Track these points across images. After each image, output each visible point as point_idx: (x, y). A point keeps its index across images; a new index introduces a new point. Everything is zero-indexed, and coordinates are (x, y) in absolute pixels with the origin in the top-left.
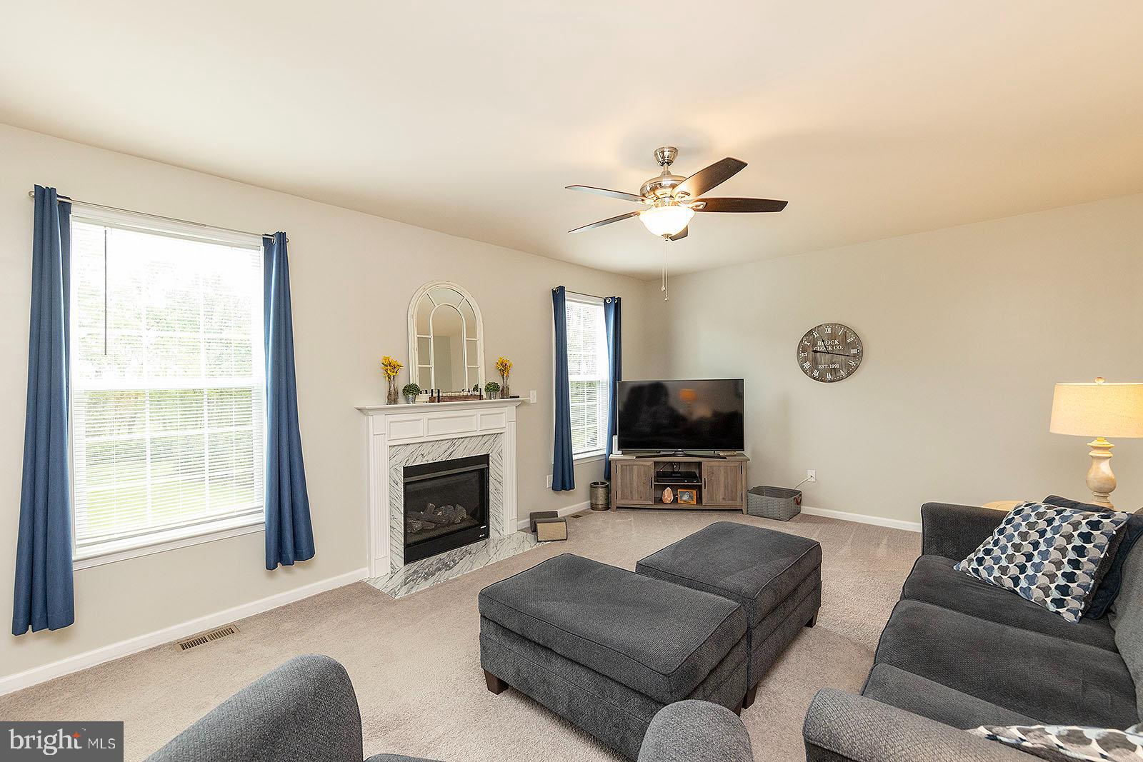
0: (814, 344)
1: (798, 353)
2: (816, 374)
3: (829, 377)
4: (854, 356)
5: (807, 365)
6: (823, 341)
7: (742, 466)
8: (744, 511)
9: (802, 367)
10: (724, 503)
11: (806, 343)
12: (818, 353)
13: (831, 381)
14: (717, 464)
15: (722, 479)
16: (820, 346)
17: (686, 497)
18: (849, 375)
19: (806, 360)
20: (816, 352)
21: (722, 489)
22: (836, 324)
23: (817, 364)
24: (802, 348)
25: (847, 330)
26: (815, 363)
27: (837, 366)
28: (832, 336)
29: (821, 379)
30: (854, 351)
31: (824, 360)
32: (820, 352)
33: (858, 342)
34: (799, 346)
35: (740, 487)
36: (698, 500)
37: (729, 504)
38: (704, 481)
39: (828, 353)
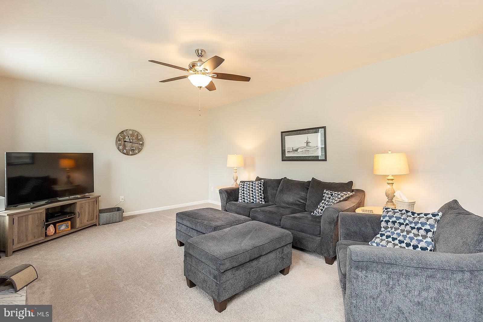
0: (124, 138)
1: (116, 141)
2: (125, 151)
3: (131, 153)
4: (141, 144)
5: (121, 147)
6: (128, 137)
7: (96, 200)
8: (97, 224)
9: (118, 148)
10: (87, 223)
11: (120, 137)
12: (126, 142)
13: (131, 155)
14: (84, 202)
15: (87, 210)
16: (127, 139)
17: (63, 227)
18: (139, 152)
19: (120, 145)
20: (125, 141)
21: (87, 215)
22: (134, 130)
23: (125, 147)
24: (118, 139)
25: (138, 134)
26: (125, 146)
27: (134, 148)
28: (132, 135)
29: (127, 154)
30: (141, 143)
31: (129, 145)
32: (127, 142)
33: (142, 139)
34: (117, 137)
35: (95, 212)
36: (73, 226)
37: (91, 223)
38: (77, 214)
39: (131, 142)
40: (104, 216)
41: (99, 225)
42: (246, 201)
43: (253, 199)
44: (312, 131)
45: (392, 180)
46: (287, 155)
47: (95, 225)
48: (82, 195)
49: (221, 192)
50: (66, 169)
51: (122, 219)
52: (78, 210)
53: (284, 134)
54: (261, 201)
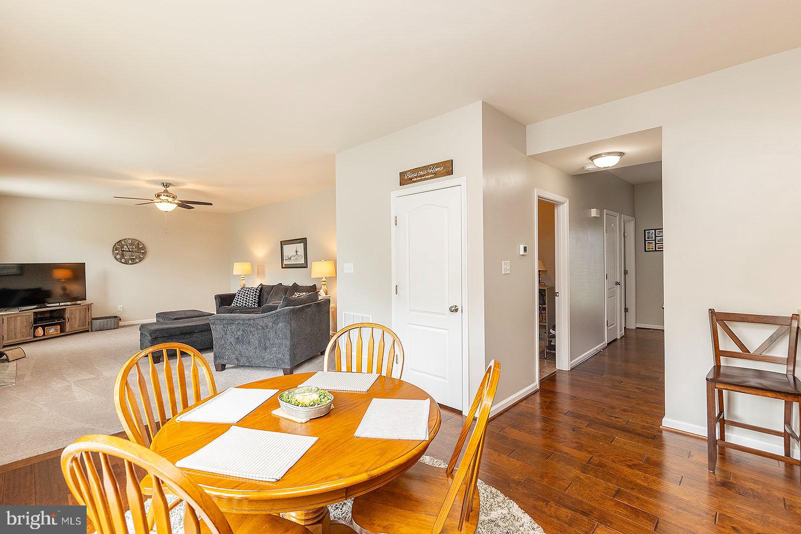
0: (122, 247)
1: (113, 251)
2: (123, 260)
3: (130, 262)
4: (143, 253)
5: (118, 257)
6: (127, 246)
7: (89, 307)
8: (90, 330)
9: (115, 258)
10: (78, 328)
11: (117, 246)
12: (124, 252)
13: (131, 264)
14: (75, 308)
15: (78, 316)
16: (125, 248)
17: (52, 331)
18: (140, 261)
19: (118, 254)
21: (78, 321)
22: (134, 239)
24: (115, 248)
25: (139, 243)
26: (123, 256)
27: (134, 257)
28: (132, 244)
29: (126, 263)
30: (142, 251)
31: (127, 256)
33: (144, 248)
34: (113, 247)
35: (87, 318)
36: (62, 330)
37: (82, 328)
38: (67, 319)
39: (130, 251)
40: (97, 323)
41: (92, 331)
42: (239, 305)
43: (246, 304)
44: (298, 241)
45: (325, 281)
46: (285, 262)
47: (88, 331)
48: (73, 303)
49: (217, 297)
50: (62, 279)
51: (117, 327)
52: (67, 315)
53: (283, 243)
54: (254, 305)
